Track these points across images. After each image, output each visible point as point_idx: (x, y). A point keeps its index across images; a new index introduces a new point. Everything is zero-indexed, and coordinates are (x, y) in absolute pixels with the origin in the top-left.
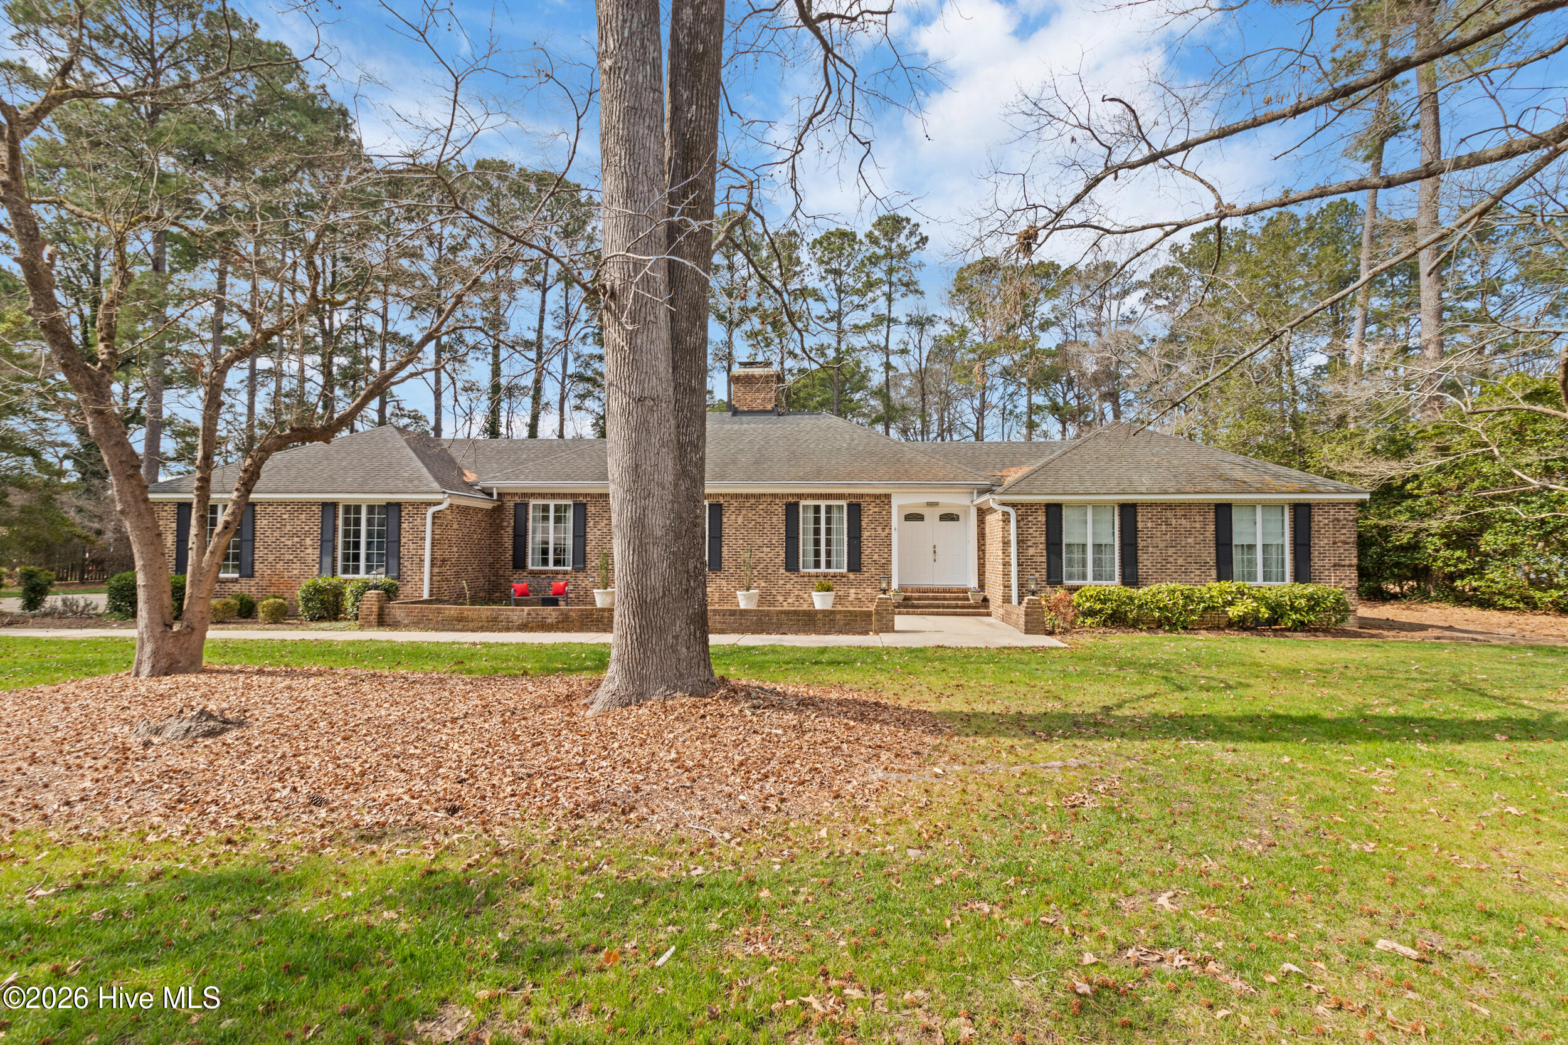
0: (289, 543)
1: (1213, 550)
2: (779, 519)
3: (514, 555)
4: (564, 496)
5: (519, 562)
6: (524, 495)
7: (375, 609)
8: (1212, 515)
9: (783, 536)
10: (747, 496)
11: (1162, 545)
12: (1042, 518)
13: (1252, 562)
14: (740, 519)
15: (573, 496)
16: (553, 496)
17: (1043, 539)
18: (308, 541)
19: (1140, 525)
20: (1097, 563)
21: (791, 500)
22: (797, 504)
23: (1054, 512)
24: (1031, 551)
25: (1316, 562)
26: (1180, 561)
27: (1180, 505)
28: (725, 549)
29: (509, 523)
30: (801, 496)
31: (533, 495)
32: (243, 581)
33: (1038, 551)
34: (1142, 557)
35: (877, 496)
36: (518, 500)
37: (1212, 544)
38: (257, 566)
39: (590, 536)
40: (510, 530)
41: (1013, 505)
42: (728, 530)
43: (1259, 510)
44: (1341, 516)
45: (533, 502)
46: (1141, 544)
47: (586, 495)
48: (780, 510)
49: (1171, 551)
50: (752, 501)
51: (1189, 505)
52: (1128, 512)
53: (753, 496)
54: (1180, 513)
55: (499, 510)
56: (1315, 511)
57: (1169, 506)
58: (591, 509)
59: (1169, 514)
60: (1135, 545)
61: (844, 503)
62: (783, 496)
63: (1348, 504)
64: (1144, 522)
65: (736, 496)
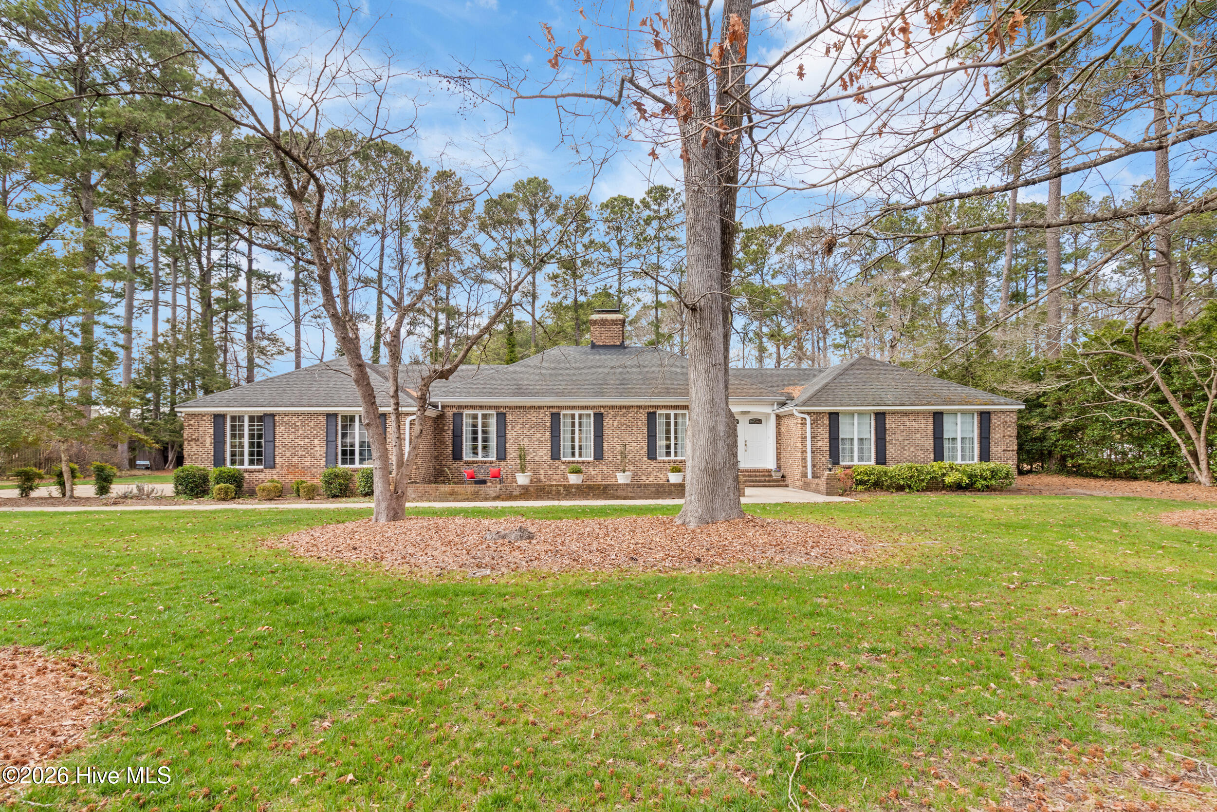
0: (302, 443)
1: (932, 442)
2: (642, 423)
3: (453, 451)
4: (490, 407)
5: (457, 455)
6: (460, 407)
8: (931, 420)
9: (646, 435)
10: (620, 407)
11: (901, 439)
12: (827, 422)
13: (954, 449)
14: (616, 424)
15: (496, 407)
16: (481, 407)
17: (827, 435)
18: (316, 442)
19: (887, 426)
20: (861, 450)
21: (651, 410)
22: (655, 413)
23: (834, 417)
24: (820, 443)
25: (993, 449)
26: (912, 449)
27: (913, 412)
28: (605, 445)
29: (449, 427)
30: (657, 407)
31: (466, 407)
33: (824, 443)
34: (889, 446)
36: (455, 410)
37: (931, 438)
38: (278, 460)
39: (508, 436)
40: (450, 432)
41: (809, 413)
42: (607, 431)
43: (959, 415)
44: (1008, 419)
45: (466, 412)
46: (888, 438)
47: (506, 407)
48: (643, 417)
49: (906, 442)
50: (624, 411)
51: (918, 413)
52: (880, 417)
53: (625, 407)
54: (912, 418)
55: (441, 417)
56: (992, 416)
57: (905, 413)
58: (509, 417)
59: (905, 419)
60: (885, 439)
61: (686, 411)
62: (645, 407)
63: (1012, 412)
64: (890, 424)
65: (613, 407)
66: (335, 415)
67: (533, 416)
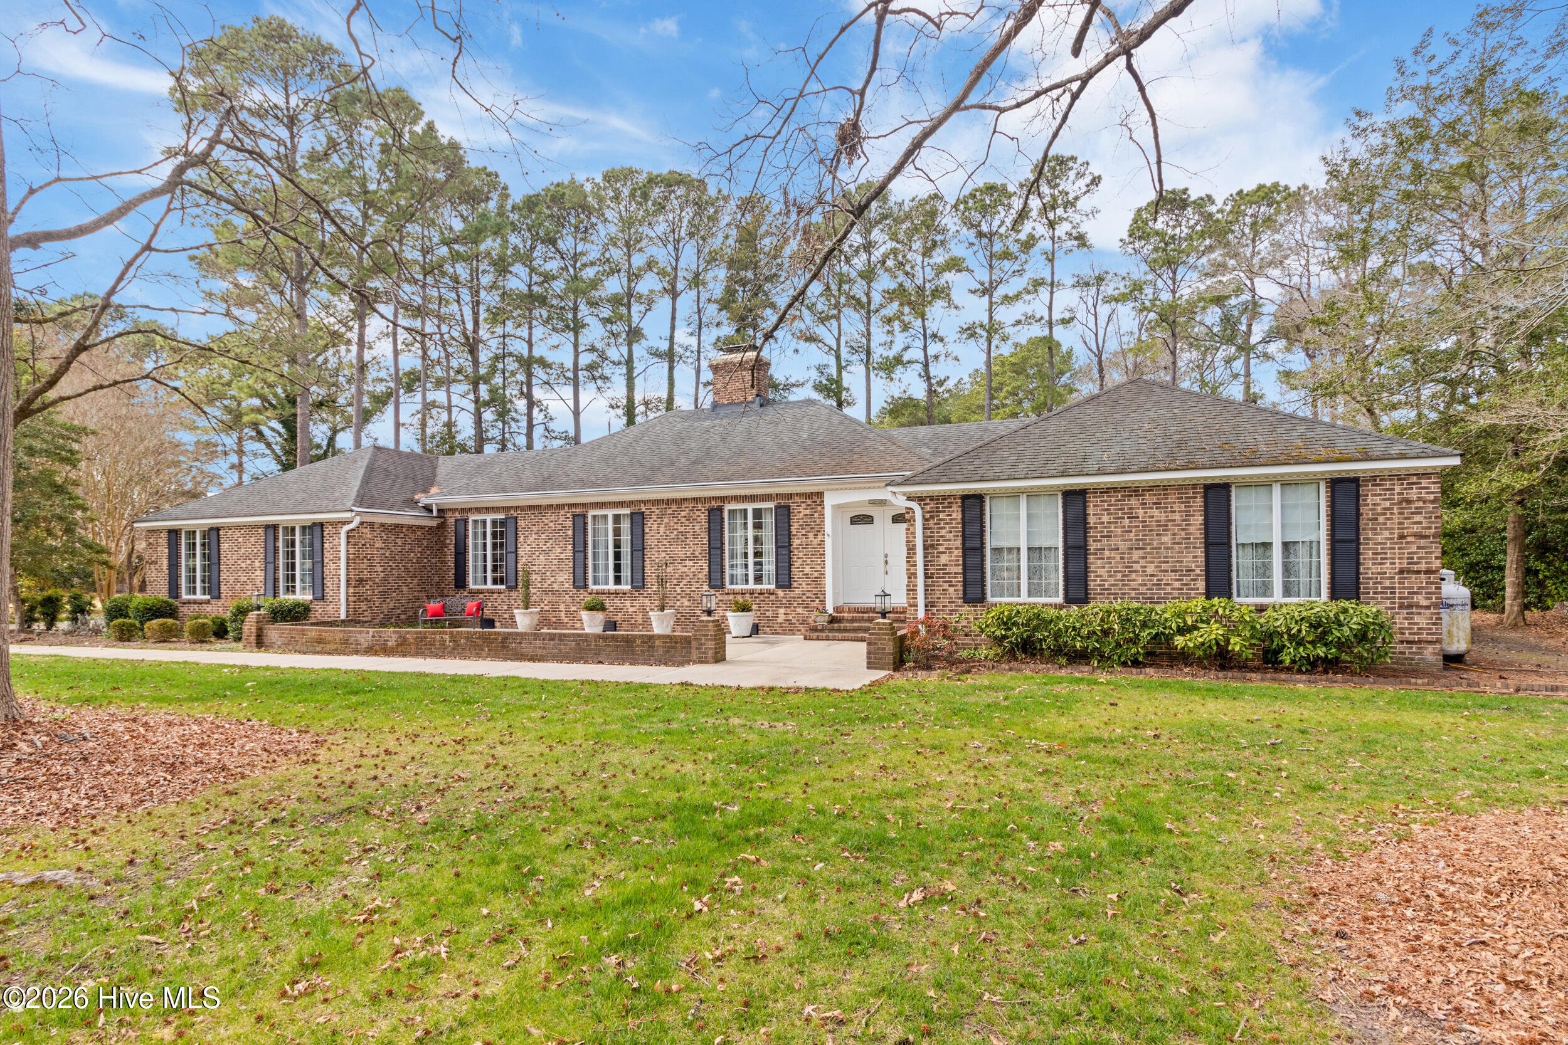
0: (244, 565)
1: (1200, 553)
2: (701, 528)
3: (456, 574)
4: (498, 510)
5: (460, 582)
6: (463, 510)
7: (254, 630)
8: (1199, 501)
9: (706, 547)
10: (669, 502)
11: (1123, 546)
12: (957, 515)
13: (1265, 570)
14: (662, 529)
15: (506, 509)
16: (488, 510)
17: (959, 543)
18: (257, 564)
19: (1092, 520)
20: (1033, 572)
21: (714, 504)
22: (720, 509)
23: (973, 504)
24: (944, 559)
25: (1369, 566)
26: (1150, 569)
27: (1152, 488)
28: (647, 563)
29: (451, 540)
30: (724, 499)
31: (470, 509)
32: (213, 602)
33: (951, 558)
34: (1094, 563)
35: (808, 496)
36: (458, 515)
37: (1200, 543)
38: (222, 587)
39: (521, 552)
40: (452, 547)
41: (920, 499)
42: (650, 542)
43: (1277, 489)
44: (1413, 494)
45: (472, 517)
46: (1093, 546)
47: (516, 508)
48: (703, 517)
49: (1136, 555)
50: (674, 507)
51: (1164, 488)
52: (1075, 500)
53: (675, 501)
54: (1150, 499)
55: (442, 526)
56: (1367, 490)
57: (1135, 491)
58: (521, 523)
59: (1134, 502)
60: (1085, 548)
61: (771, 505)
62: (706, 500)
63: (1426, 474)
64: (1096, 514)
65: (658, 502)
66: (275, 527)
67: (550, 519)
